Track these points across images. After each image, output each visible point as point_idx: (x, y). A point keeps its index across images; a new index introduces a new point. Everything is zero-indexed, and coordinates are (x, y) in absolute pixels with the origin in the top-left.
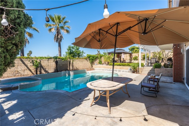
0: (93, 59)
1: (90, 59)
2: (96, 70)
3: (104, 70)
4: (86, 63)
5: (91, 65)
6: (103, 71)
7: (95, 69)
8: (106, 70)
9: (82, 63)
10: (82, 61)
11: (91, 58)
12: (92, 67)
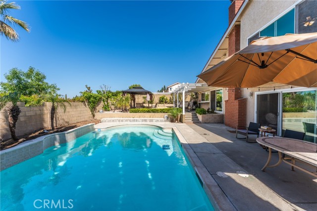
0: (94, 103)
1: (89, 102)
2: (105, 121)
3: (122, 121)
4: (83, 109)
5: (92, 113)
6: (121, 123)
7: (102, 120)
8: (126, 121)
9: (75, 110)
10: (76, 106)
11: (92, 99)
12: (94, 116)
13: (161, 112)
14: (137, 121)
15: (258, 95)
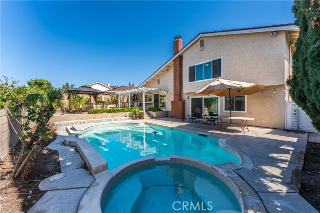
7: (55, 124)
13: (121, 111)
14: (101, 121)
15: (192, 99)
